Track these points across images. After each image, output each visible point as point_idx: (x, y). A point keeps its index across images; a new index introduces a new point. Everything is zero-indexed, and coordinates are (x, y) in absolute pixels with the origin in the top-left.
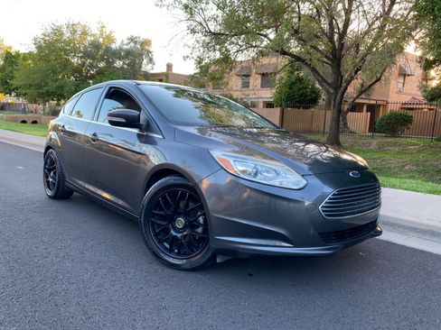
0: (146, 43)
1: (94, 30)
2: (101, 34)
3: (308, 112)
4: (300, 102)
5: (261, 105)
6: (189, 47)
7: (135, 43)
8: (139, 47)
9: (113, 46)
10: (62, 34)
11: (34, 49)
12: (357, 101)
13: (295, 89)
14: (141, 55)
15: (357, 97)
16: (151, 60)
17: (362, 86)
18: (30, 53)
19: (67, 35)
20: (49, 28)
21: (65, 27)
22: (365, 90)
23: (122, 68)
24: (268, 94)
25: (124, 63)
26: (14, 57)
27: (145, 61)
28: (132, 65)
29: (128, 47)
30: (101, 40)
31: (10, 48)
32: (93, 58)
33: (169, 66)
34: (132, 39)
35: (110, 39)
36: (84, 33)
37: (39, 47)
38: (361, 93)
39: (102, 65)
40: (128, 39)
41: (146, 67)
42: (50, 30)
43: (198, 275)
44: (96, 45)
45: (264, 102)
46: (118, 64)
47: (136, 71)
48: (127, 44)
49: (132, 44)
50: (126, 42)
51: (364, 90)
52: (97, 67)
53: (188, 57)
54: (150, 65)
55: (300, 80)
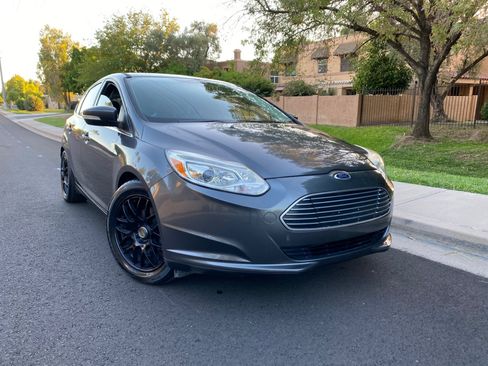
0: (212, 28)
1: (157, 18)
2: (164, 22)
3: (395, 98)
4: (385, 87)
5: (340, 92)
6: (248, 29)
7: (200, 29)
8: (204, 33)
9: (177, 35)
10: (124, 25)
11: (97, 44)
12: (459, 81)
13: (379, 70)
14: (206, 42)
15: (459, 77)
16: (217, 48)
17: (465, 62)
18: (94, 49)
19: (129, 26)
20: (110, 20)
21: (127, 17)
22: (469, 68)
23: (186, 58)
24: (348, 79)
25: (188, 53)
26: (81, 54)
27: (211, 49)
28: (197, 54)
29: (192, 34)
30: (164, 29)
31: (77, 44)
32: (156, 50)
33: (237, 53)
34: (196, 26)
35: (173, 27)
36: (147, 23)
37: (102, 42)
38: (464, 71)
39: (165, 56)
40: (192, 26)
41: (212, 56)
42: (112, 23)
43: (161, 290)
44: (158, 35)
45: (343, 88)
46: (182, 54)
47: (200, 61)
48: (191, 32)
49: (196, 31)
50: (189, 28)
51: (467, 68)
52: (159, 58)
53: (246, 41)
54: (216, 53)
55: (385, 60)
